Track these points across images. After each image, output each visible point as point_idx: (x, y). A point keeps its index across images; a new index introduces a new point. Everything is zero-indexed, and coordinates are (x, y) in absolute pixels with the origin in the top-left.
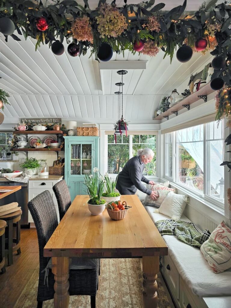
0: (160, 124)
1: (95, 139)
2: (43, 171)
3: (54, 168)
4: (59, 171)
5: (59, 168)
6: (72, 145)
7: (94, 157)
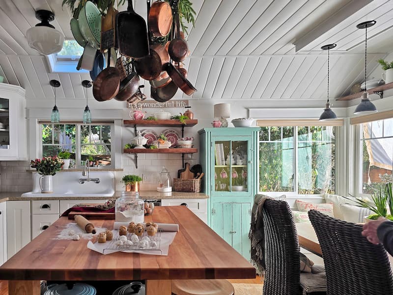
0: (348, 108)
1: (254, 132)
2: (161, 186)
3: (183, 180)
4: (194, 186)
5: (194, 181)
6: (217, 142)
7: (252, 162)
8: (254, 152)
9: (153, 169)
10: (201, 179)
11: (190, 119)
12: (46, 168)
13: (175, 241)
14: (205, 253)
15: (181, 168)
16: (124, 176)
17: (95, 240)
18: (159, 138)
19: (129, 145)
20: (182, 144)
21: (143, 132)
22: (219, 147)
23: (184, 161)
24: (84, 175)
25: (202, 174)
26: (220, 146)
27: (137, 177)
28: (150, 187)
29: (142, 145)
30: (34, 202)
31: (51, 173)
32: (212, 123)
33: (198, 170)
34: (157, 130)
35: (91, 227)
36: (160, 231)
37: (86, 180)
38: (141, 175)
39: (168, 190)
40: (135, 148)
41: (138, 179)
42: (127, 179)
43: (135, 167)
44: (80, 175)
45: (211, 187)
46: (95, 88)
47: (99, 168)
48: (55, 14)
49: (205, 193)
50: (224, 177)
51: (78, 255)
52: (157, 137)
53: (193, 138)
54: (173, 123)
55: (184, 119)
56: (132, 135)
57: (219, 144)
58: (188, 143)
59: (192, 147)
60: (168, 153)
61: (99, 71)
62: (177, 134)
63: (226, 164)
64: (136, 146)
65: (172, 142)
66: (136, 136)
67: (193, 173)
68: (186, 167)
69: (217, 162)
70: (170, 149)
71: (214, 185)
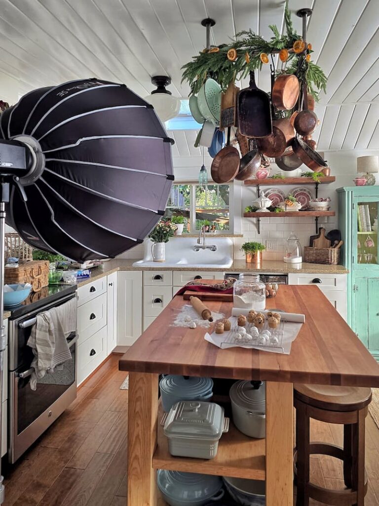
2: (289, 255)
3: (316, 249)
4: (330, 257)
5: (330, 251)
6: (360, 204)
9: (278, 235)
10: (340, 248)
11: (325, 176)
12: (158, 235)
13: (300, 335)
14: (332, 353)
15: (314, 233)
16: (244, 243)
17: (212, 330)
18: (286, 200)
19: (250, 208)
20: (316, 205)
21: (267, 192)
22: (363, 208)
23: (318, 225)
24: (199, 242)
25: (341, 241)
26: (365, 207)
27: (259, 245)
28: (276, 256)
29: (265, 208)
30: (145, 272)
31: (163, 240)
32: (354, 181)
33: (336, 236)
34: (285, 189)
35: (208, 314)
36: (284, 321)
37: (201, 247)
38: (264, 242)
39: (298, 261)
40: (257, 211)
41: (260, 247)
42: (247, 247)
43: (257, 232)
44: (194, 241)
45: (353, 258)
46: (213, 169)
47: (215, 233)
48: (172, 78)
49: (344, 266)
50: (370, 246)
51: (196, 347)
52: (284, 197)
53: (329, 198)
54: (304, 182)
55: (317, 176)
56: (254, 196)
57: (363, 206)
58: (323, 205)
59: (328, 209)
60: (298, 216)
61: (218, 149)
62: (310, 194)
63: (372, 230)
64: (259, 209)
65: (302, 203)
66: (259, 197)
67: (329, 241)
68: (320, 233)
69: (360, 227)
70: (300, 212)
71: (357, 256)
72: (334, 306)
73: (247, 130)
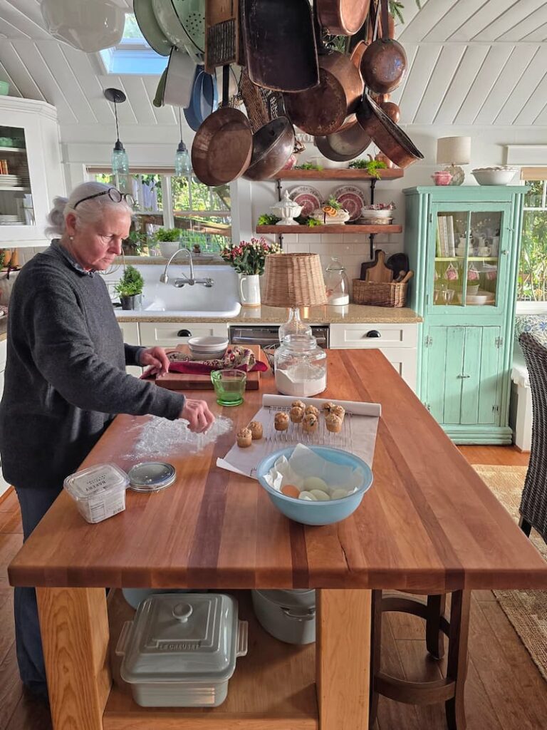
1: (516, 195)
2: (330, 293)
3: (371, 284)
4: (392, 296)
5: (392, 287)
6: (440, 214)
7: (508, 252)
8: (514, 233)
10: (407, 282)
11: (388, 168)
15: (367, 258)
18: (325, 205)
19: (266, 217)
20: (372, 215)
21: (293, 192)
22: (445, 222)
23: (374, 245)
25: (410, 273)
26: (447, 220)
29: (291, 219)
32: (432, 177)
33: (401, 264)
34: (323, 187)
37: (186, 282)
39: (343, 301)
40: (278, 224)
45: (426, 297)
49: (413, 308)
50: (452, 278)
52: (320, 201)
53: (393, 204)
54: (354, 176)
55: (376, 167)
56: (272, 198)
57: (445, 217)
58: (384, 215)
59: (391, 222)
60: (344, 233)
61: (204, 112)
62: (361, 196)
63: (456, 255)
64: (281, 219)
65: (350, 212)
66: (280, 200)
67: (390, 271)
68: (377, 258)
69: (439, 249)
70: (348, 226)
71: (433, 293)
72: (398, 371)
73: (264, 74)
